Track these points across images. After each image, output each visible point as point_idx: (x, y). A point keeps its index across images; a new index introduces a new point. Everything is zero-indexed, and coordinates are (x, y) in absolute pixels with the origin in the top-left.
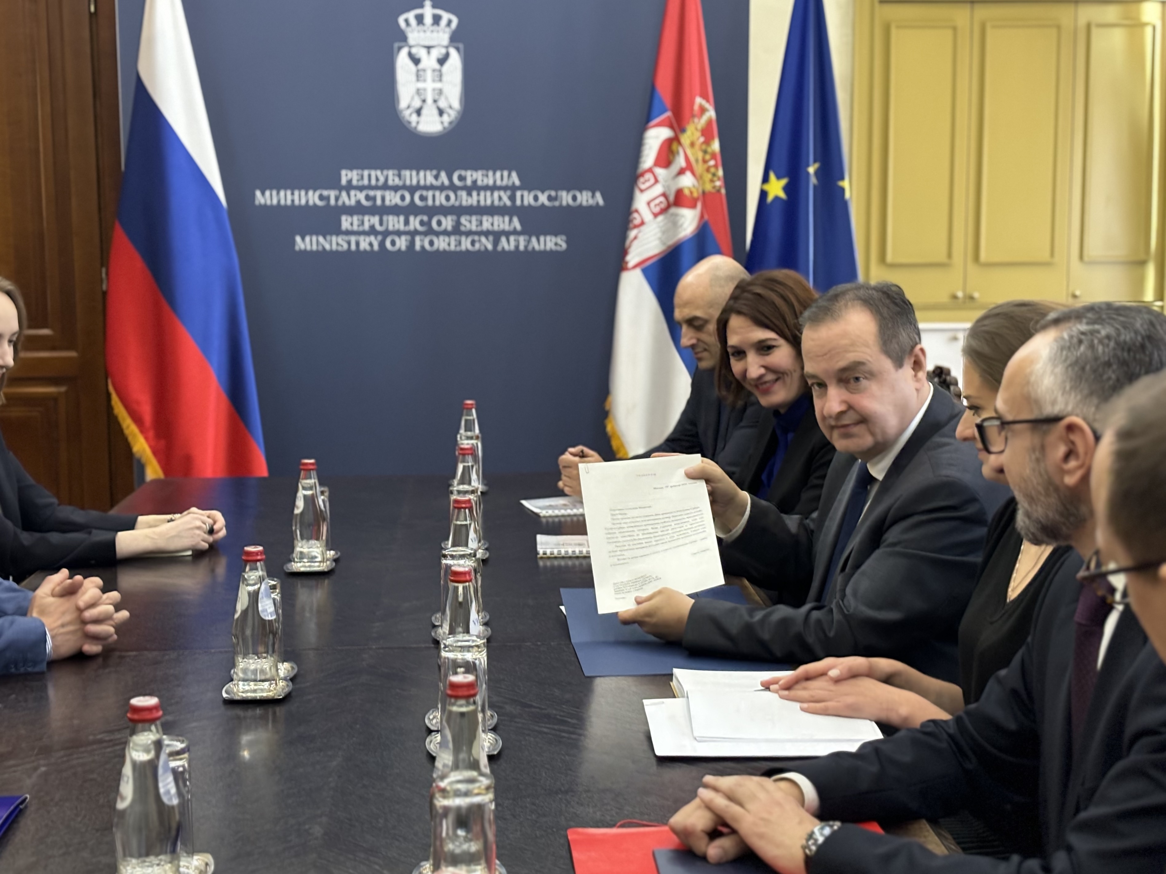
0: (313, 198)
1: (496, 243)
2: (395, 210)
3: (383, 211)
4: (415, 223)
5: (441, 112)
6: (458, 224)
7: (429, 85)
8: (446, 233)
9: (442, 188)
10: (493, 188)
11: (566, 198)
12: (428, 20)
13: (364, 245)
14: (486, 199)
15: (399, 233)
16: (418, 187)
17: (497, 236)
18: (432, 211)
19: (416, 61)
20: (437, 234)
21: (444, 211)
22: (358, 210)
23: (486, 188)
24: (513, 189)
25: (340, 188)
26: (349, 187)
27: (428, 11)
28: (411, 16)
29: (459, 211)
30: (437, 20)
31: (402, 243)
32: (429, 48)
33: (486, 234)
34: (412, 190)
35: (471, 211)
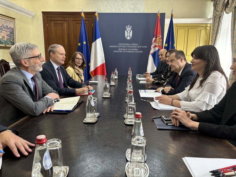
0: (116, 46)
1: (135, 52)
2: (124, 48)
3: (123, 48)
4: (126, 49)
5: (130, 37)
6: (131, 49)
7: (129, 34)
8: (130, 50)
9: (129, 46)
10: (135, 46)
11: (143, 47)
12: (129, 27)
13: (121, 52)
14: (134, 47)
15: (125, 50)
16: (127, 45)
17: (135, 51)
18: (128, 48)
19: (127, 31)
20: (129, 51)
21: (130, 48)
22: (120, 48)
23: (134, 45)
24: (137, 46)
25: (119, 45)
26: (120, 45)
27: (129, 26)
28: (127, 26)
29: (131, 48)
30: (130, 27)
31: (125, 52)
32: (129, 30)
33: (134, 51)
34: (126, 46)
35: (133, 48)
